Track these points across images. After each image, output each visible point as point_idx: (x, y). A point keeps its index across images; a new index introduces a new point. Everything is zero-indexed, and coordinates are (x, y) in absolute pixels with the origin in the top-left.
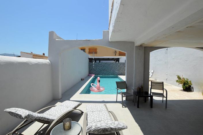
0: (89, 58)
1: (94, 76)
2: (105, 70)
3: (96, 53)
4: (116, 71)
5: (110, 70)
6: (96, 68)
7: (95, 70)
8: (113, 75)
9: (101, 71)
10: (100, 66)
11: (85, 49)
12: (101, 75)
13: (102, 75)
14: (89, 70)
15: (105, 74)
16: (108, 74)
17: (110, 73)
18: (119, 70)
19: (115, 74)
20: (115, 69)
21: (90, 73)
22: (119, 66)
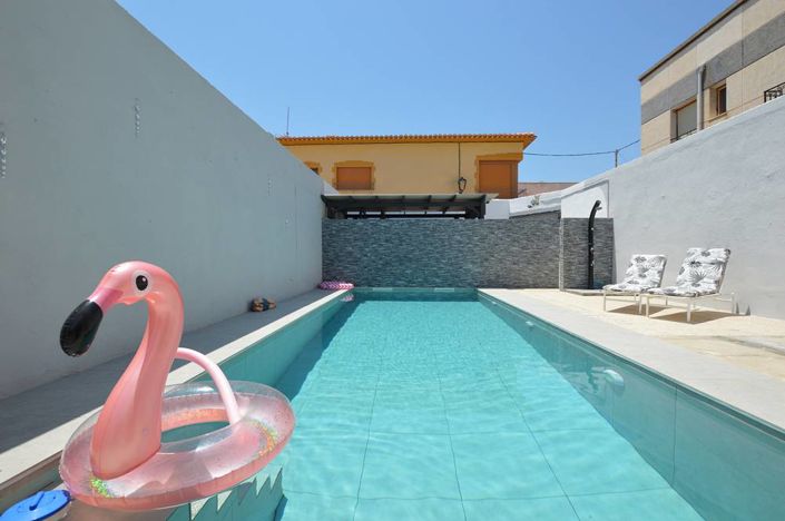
0: (323, 198)
1: (350, 291)
2: (410, 260)
3: (370, 186)
4: (470, 266)
5: (438, 260)
6: (361, 249)
7: (356, 261)
8: (450, 286)
9: (387, 263)
10: (383, 237)
12: (387, 286)
13: (393, 285)
14: (325, 258)
15: (410, 283)
16: (426, 280)
17: (438, 277)
18: (486, 260)
19: (461, 281)
20: (460, 251)
21: (329, 277)
22: (483, 239)
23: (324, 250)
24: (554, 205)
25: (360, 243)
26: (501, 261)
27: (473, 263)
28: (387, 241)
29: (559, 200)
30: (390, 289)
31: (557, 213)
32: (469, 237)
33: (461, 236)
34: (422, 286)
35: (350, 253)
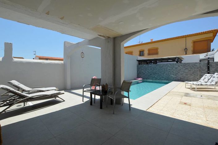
0: (137, 60)
2: (156, 74)
3: (157, 53)
4: (172, 75)
6: (145, 71)
7: (144, 74)
8: (167, 80)
9: (151, 74)
11: (143, 51)
12: (151, 79)
14: (137, 73)
15: (156, 79)
16: (160, 79)
17: (163, 78)
18: (177, 74)
19: (170, 79)
20: (170, 72)
21: (138, 77)
22: (176, 68)
23: (137, 71)
24: (213, 56)
25: (145, 70)
26: (182, 74)
27: (173, 75)
28: (151, 69)
29: (213, 54)
30: (151, 80)
31: (213, 59)
32: (172, 68)
33: (170, 68)
34: (159, 80)
35: (143, 72)
